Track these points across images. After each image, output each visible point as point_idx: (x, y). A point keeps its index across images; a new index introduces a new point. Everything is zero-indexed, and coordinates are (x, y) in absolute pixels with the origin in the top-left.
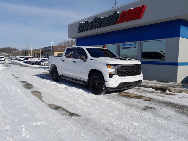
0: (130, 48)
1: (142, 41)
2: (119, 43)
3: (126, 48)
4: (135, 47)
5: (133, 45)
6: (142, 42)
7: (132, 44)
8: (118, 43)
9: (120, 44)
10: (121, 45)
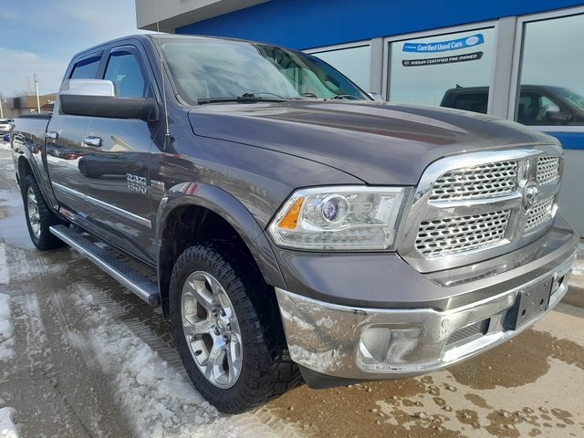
0: (449, 60)
1: (522, 19)
2: (384, 37)
3: (426, 62)
4: (479, 55)
5: (467, 42)
6: (524, 23)
7: (464, 40)
8: (380, 40)
9: (390, 43)
10: (398, 47)
